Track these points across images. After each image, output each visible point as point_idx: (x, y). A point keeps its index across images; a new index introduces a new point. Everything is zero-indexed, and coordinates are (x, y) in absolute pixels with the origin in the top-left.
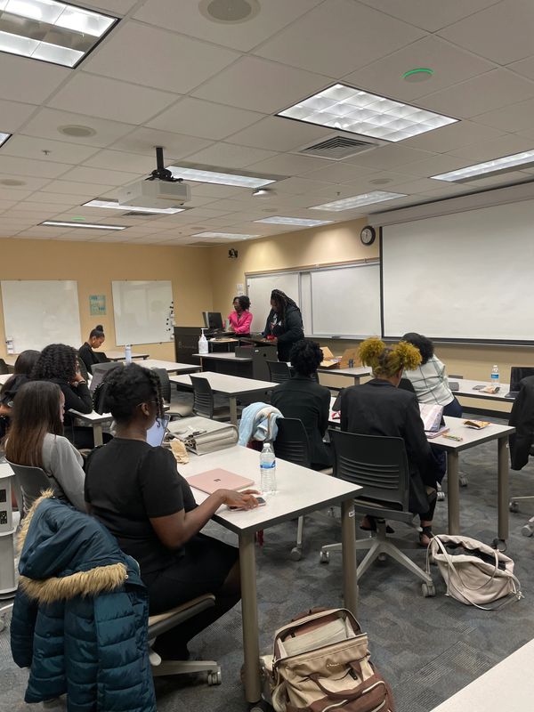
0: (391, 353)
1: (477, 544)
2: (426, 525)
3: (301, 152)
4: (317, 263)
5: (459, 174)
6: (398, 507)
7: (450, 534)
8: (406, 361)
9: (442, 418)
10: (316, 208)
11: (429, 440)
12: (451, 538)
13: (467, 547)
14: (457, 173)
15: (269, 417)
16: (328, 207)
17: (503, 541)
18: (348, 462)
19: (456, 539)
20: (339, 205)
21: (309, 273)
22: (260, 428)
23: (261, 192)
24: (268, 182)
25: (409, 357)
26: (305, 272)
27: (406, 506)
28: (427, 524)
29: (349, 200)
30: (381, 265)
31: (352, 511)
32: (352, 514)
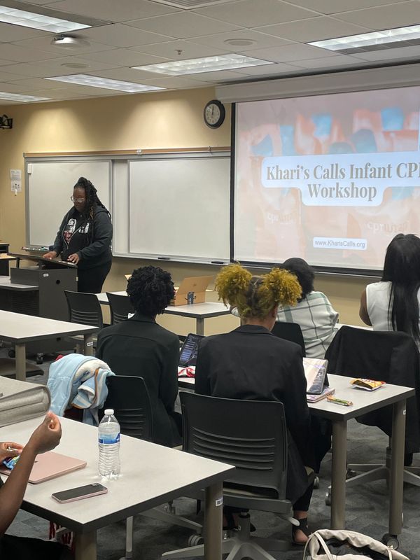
0: (261, 287)
1: (366, 540)
2: (302, 517)
4: (139, 147)
5: (345, 42)
6: (272, 494)
7: (332, 529)
9: (326, 376)
10: (143, 68)
11: (310, 405)
12: (335, 533)
13: (355, 544)
14: (343, 41)
15: (96, 374)
16: (161, 68)
17: (395, 537)
19: (340, 534)
20: (177, 67)
21: (125, 161)
22: (82, 390)
23: (67, 40)
24: (78, 26)
26: (121, 159)
27: (283, 492)
28: (303, 515)
29: (193, 62)
30: (233, 158)
31: (220, 498)
32: (219, 503)
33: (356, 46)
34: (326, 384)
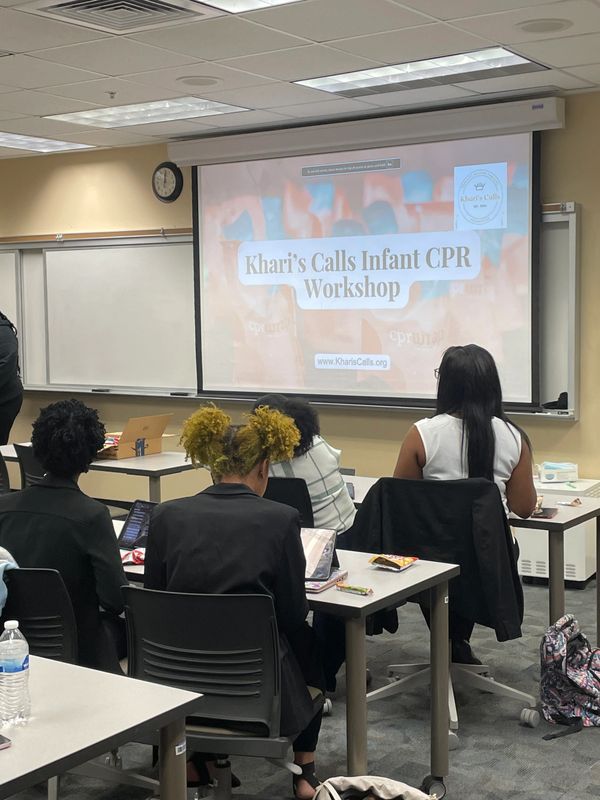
0: (242, 430)
1: (398, 788)
2: (306, 761)
3: (45, 10)
4: (59, 230)
6: (259, 730)
7: (350, 774)
8: (271, 440)
9: (335, 554)
10: (60, 118)
12: (354, 781)
13: (383, 796)
16: (86, 117)
17: (440, 779)
18: (161, 650)
19: (361, 782)
20: (109, 116)
21: (39, 251)
25: (275, 432)
26: (32, 249)
27: (275, 727)
28: (308, 758)
29: (132, 109)
30: (196, 244)
31: (182, 742)
32: (180, 749)
33: (363, 86)
34: (335, 564)
